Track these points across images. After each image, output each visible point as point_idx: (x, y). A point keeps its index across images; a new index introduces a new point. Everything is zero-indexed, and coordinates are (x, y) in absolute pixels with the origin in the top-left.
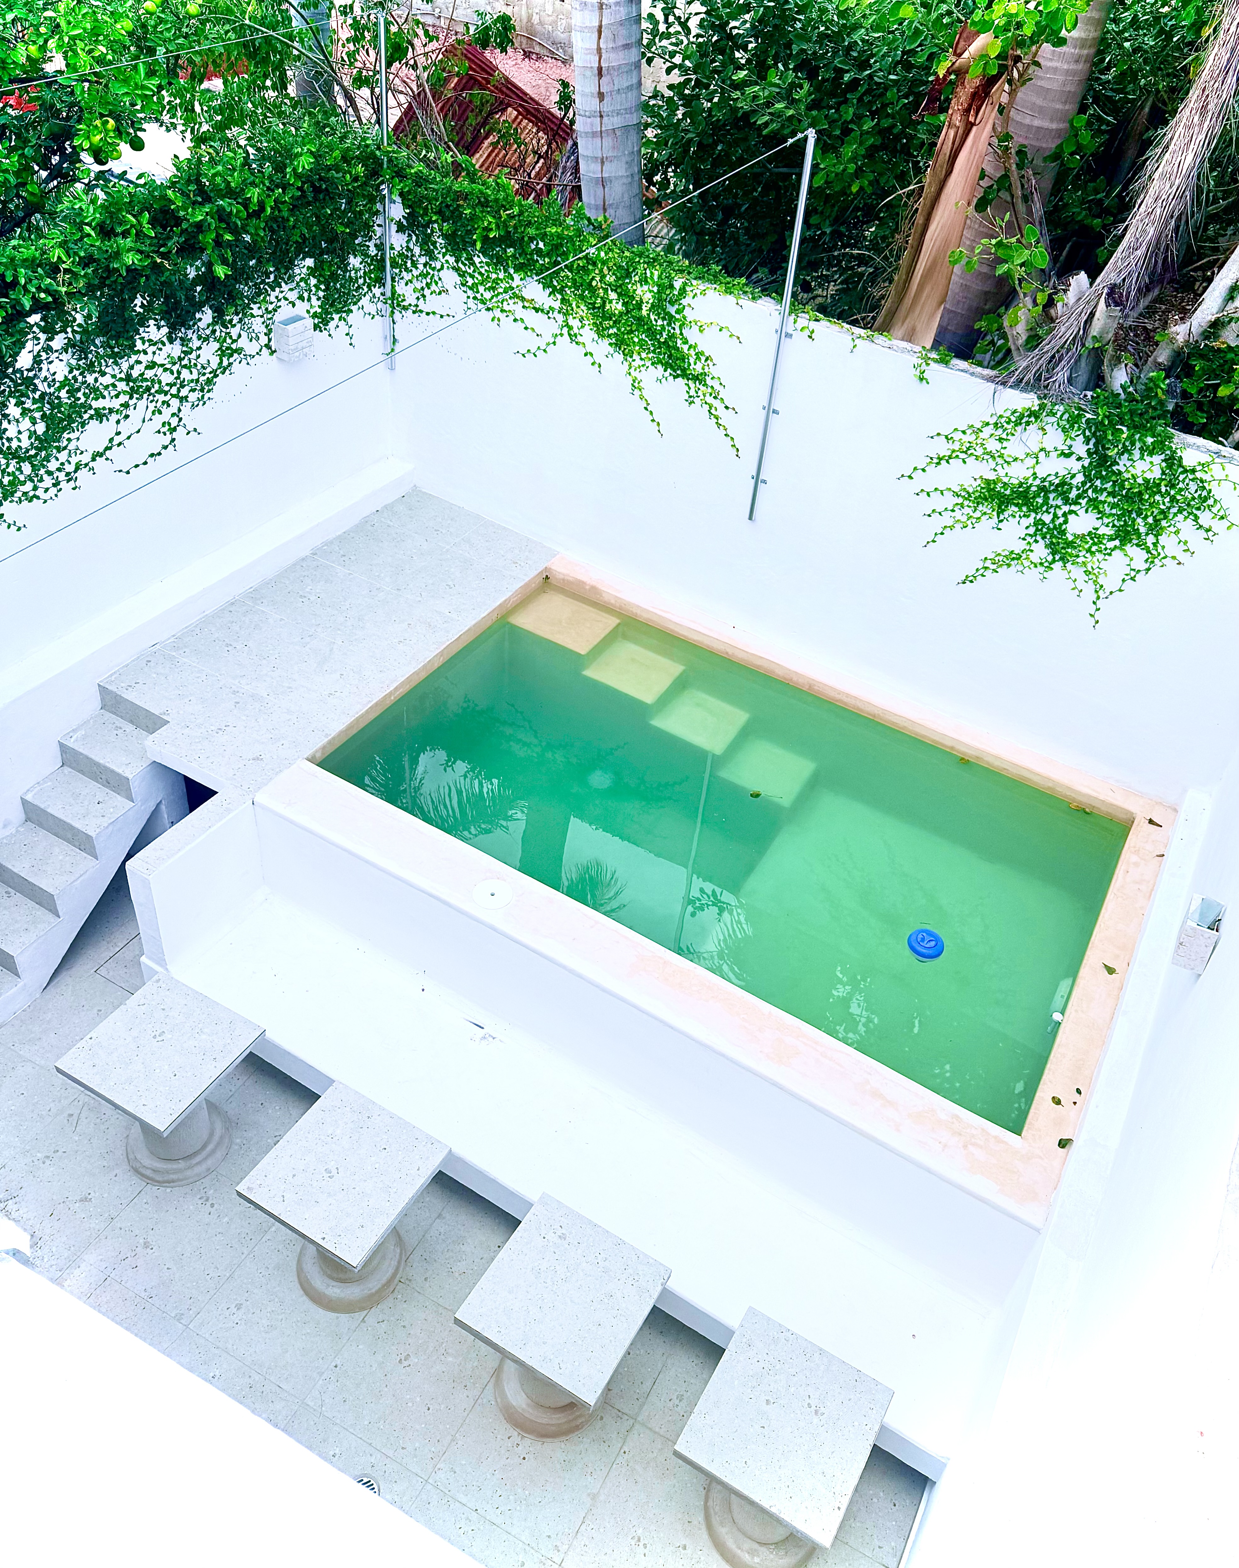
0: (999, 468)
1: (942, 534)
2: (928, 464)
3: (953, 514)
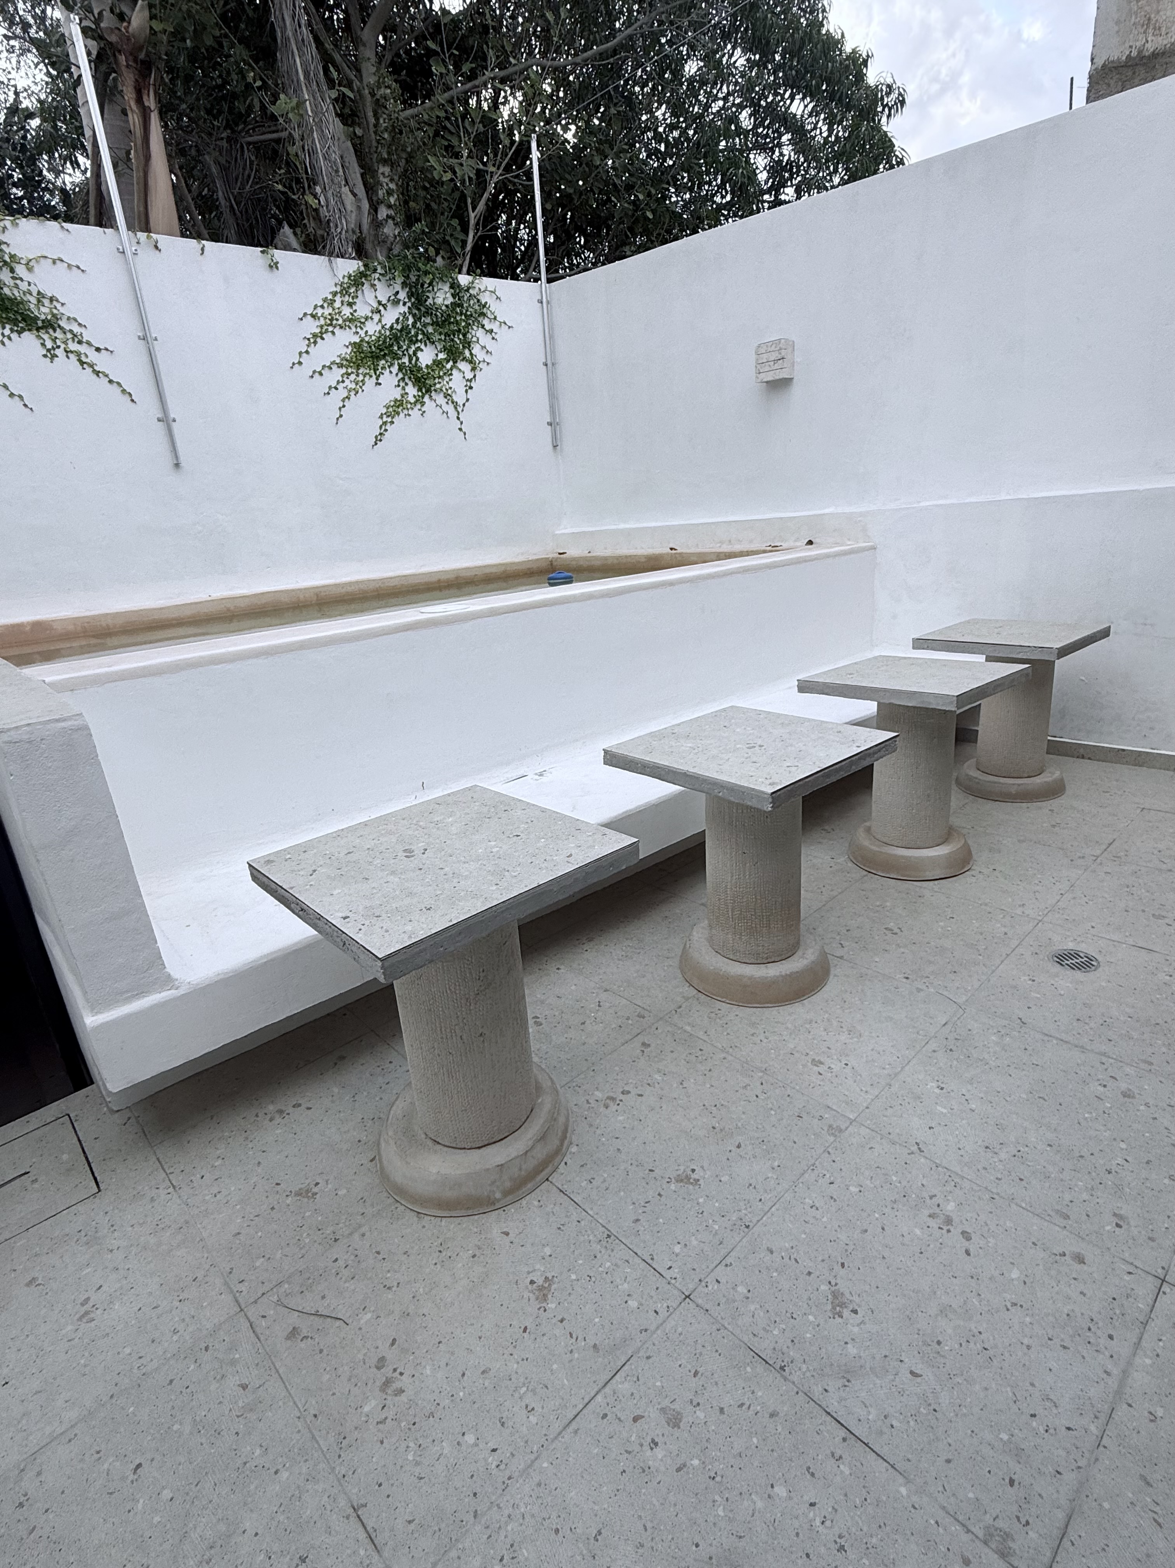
0: (359, 330)
1: (344, 406)
2: (308, 346)
3: (345, 385)
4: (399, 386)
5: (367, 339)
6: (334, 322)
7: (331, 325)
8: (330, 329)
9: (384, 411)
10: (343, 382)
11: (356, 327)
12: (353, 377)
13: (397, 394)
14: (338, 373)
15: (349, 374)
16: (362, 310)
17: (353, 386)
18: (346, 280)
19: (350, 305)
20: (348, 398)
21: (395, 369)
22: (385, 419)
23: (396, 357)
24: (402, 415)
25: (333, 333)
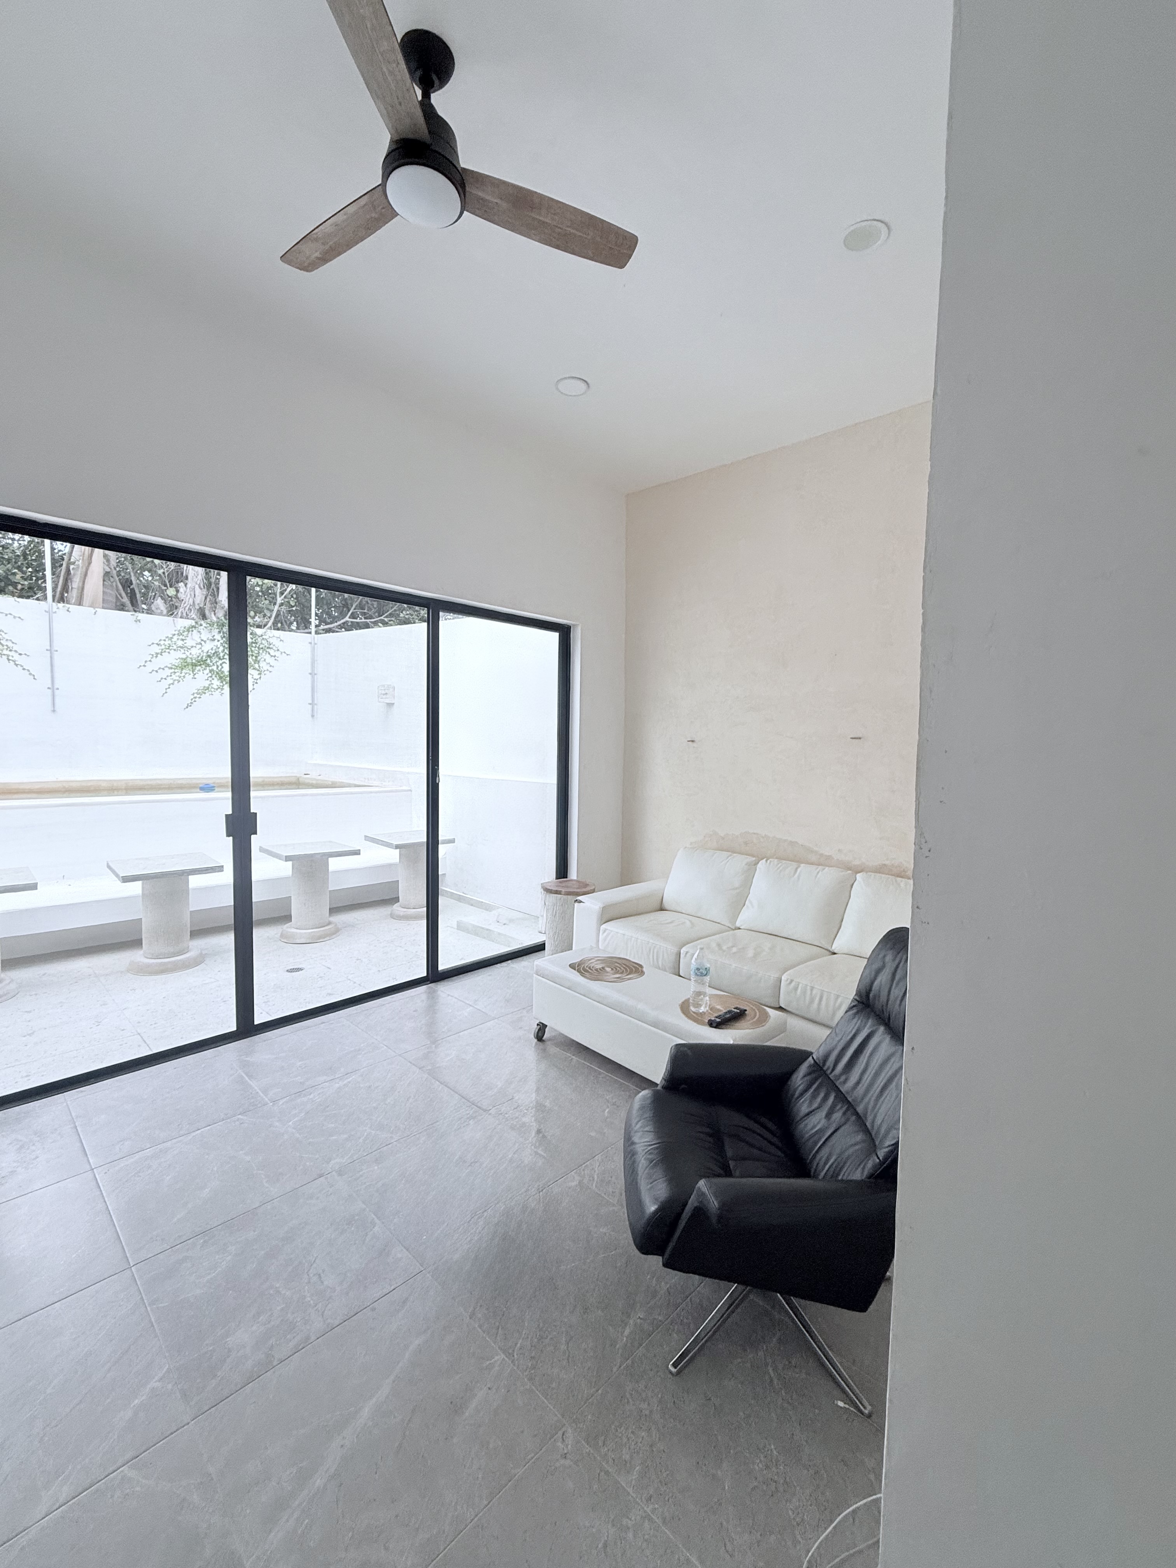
0: (186, 652)
1: (169, 688)
2: (152, 658)
3: (172, 677)
4: (208, 680)
5: (190, 656)
6: (171, 648)
7: (169, 649)
8: (168, 651)
9: (196, 691)
10: (171, 676)
11: (185, 650)
12: (177, 674)
13: (207, 684)
14: (168, 672)
15: (175, 673)
16: (189, 642)
17: (178, 678)
18: (183, 629)
19: (183, 640)
20: (173, 684)
21: (207, 671)
22: (195, 695)
23: (209, 665)
24: (207, 694)
25: (169, 653)
